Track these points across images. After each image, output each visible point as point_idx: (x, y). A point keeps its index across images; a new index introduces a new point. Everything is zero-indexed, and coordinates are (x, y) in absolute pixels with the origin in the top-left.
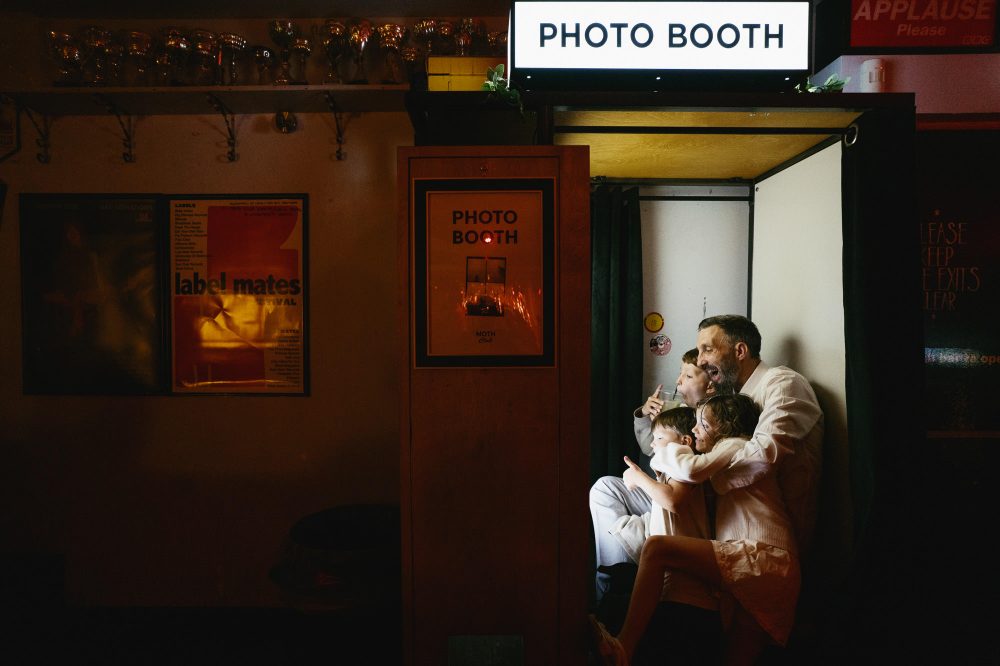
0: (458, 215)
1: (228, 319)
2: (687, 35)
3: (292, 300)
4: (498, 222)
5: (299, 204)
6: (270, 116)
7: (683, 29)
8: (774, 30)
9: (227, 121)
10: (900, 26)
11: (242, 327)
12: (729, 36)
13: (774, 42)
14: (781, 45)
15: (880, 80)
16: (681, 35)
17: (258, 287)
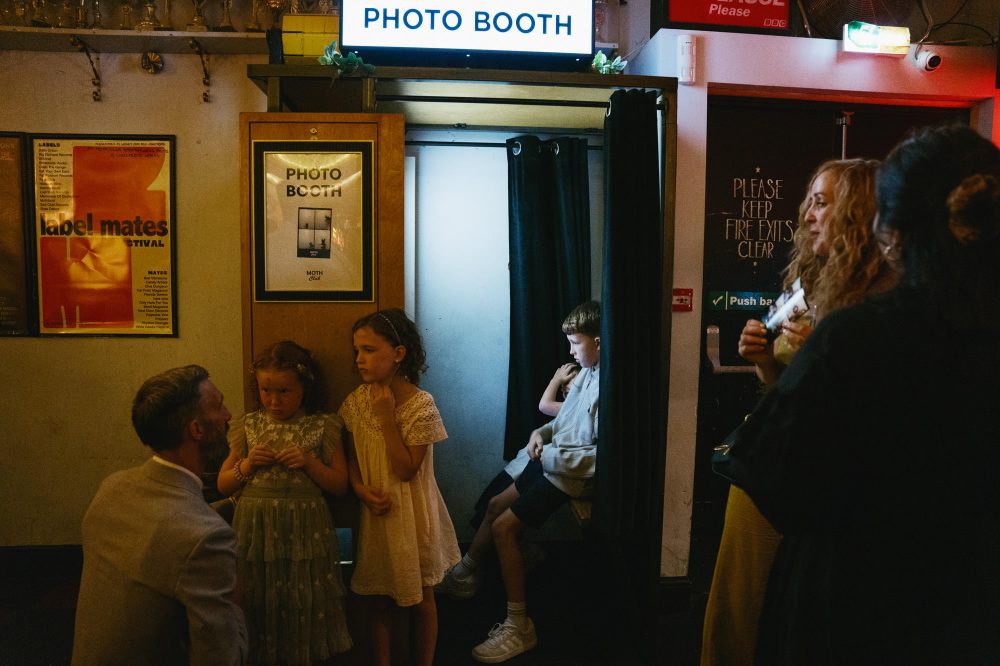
0: (291, 172)
1: (94, 258)
2: (491, 21)
3: (160, 241)
4: (325, 178)
5: (167, 145)
6: (137, 57)
7: (487, 16)
8: (563, 20)
9: (91, 62)
10: (712, 5)
11: (109, 267)
12: (525, 23)
13: (563, 30)
14: (569, 33)
15: (691, 53)
16: (485, 21)
17: (125, 228)
